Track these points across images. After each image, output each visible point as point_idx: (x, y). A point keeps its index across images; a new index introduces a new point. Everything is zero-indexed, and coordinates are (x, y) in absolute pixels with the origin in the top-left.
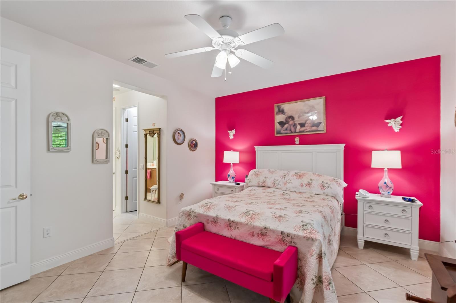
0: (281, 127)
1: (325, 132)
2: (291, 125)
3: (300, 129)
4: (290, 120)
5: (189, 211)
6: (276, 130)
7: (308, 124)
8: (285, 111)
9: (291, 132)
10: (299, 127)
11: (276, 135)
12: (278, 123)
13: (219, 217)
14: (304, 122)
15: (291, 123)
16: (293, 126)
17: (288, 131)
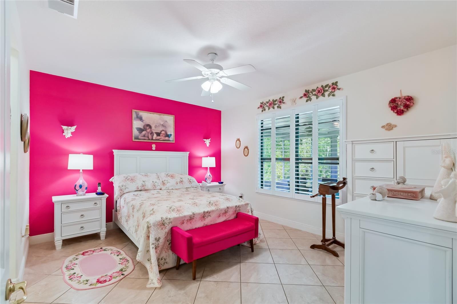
0: (139, 132)
1: (174, 142)
2: (148, 133)
3: (156, 137)
4: (148, 128)
5: (162, 221)
6: (133, 135)
7: (162, 134)
8: (143, 118)
9: (148, 139)
10: (155, 135)
11: (134, 140)
12: (136, 129)
13: (195, 213)
14: (160, 132)
15: (148, 130)
16: (151, 134)
17: (146, 138)
